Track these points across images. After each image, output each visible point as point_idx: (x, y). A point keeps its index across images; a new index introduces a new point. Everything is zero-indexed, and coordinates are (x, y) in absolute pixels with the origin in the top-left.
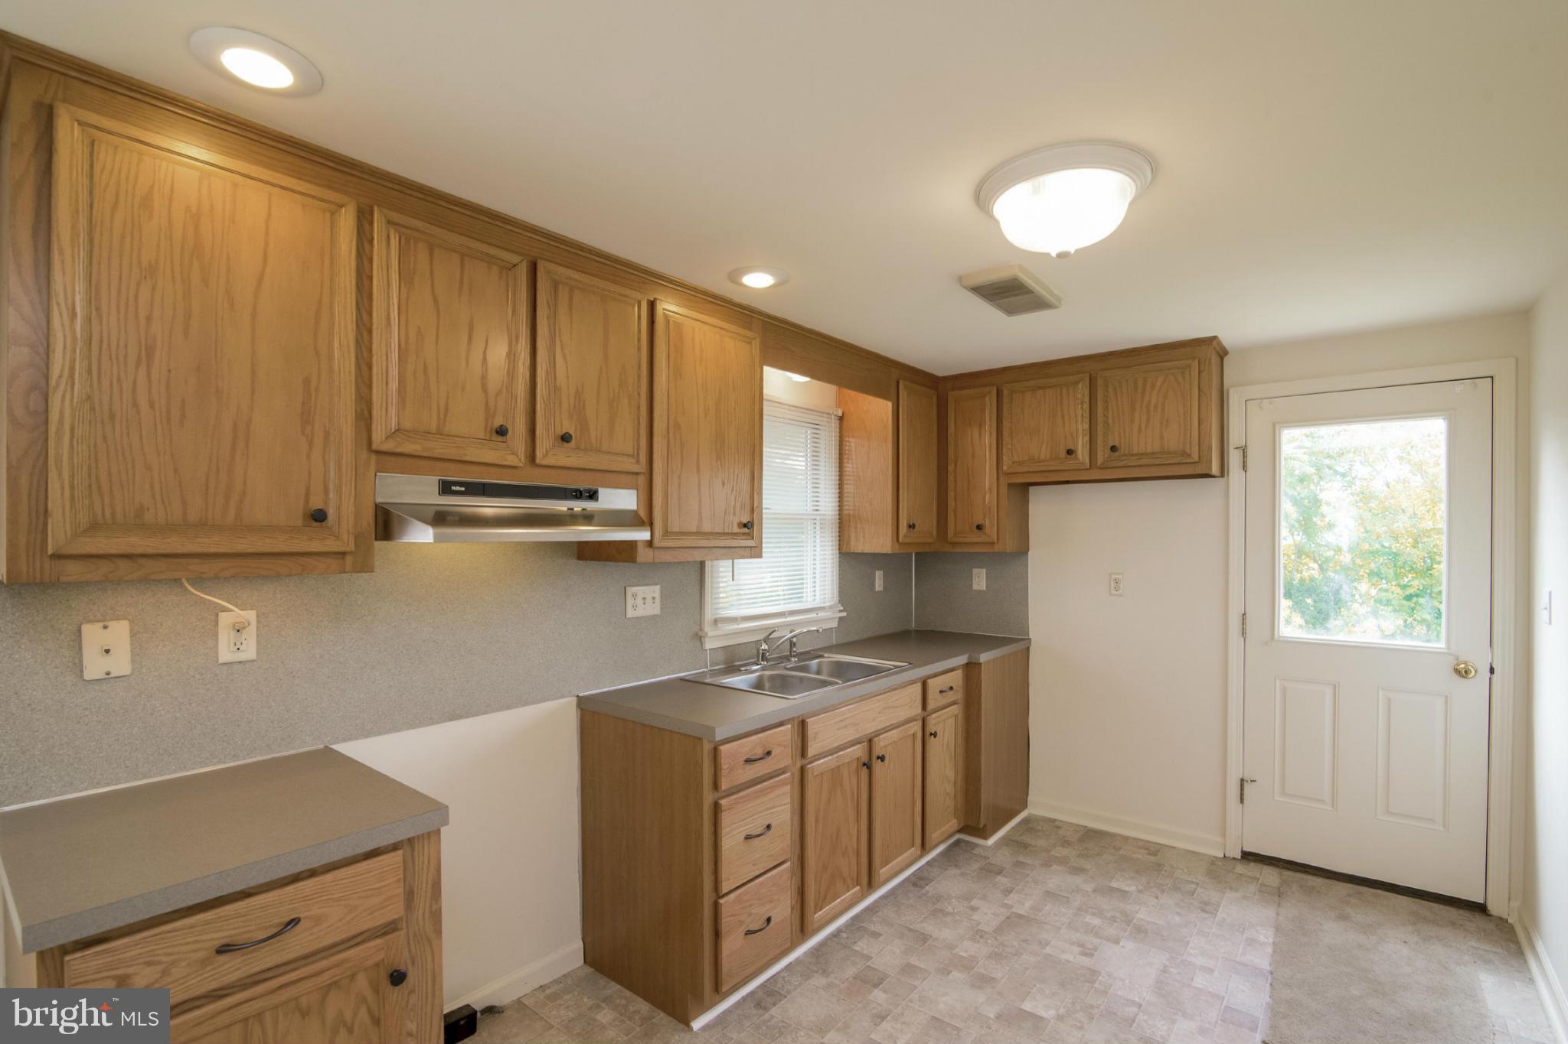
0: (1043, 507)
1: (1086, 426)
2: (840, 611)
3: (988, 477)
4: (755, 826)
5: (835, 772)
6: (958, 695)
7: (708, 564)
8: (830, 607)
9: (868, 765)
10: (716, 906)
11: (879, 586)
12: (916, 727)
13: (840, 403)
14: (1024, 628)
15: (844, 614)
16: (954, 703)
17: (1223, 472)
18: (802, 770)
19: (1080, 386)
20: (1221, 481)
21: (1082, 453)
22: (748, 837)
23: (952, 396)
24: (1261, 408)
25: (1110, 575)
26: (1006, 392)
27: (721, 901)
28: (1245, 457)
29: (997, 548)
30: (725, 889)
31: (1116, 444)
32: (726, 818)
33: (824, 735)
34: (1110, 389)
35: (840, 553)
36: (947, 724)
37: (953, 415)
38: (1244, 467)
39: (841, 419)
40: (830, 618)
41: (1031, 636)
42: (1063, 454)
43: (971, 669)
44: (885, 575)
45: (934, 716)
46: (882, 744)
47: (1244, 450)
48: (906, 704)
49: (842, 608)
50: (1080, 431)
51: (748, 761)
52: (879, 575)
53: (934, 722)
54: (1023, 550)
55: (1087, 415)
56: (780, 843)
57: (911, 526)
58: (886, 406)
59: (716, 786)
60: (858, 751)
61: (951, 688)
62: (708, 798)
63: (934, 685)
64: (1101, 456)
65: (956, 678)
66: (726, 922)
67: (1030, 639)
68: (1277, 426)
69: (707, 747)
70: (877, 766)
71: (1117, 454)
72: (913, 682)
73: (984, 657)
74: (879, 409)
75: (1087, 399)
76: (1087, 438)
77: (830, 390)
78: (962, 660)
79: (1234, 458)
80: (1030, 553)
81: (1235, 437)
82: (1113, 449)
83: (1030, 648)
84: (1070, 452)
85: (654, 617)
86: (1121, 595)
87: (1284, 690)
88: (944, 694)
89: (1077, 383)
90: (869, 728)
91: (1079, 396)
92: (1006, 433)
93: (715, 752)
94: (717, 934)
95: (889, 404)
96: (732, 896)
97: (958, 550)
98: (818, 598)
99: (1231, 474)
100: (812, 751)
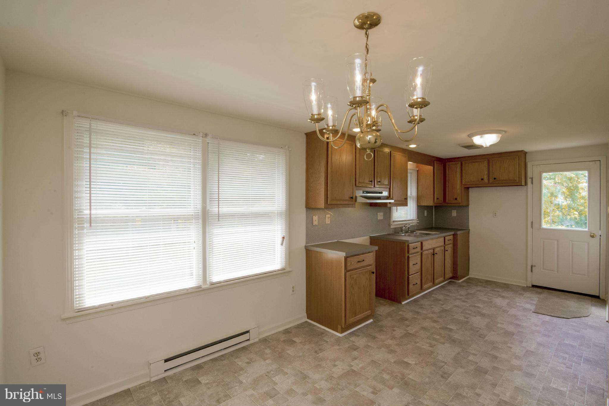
0: (473, 194)
1: (487, 172)
2: (417, 221)
3: (458, 186)
4: (415, 263)
5: (427, 254)
6: (451, 242)
7: (391, 207)
8: (416, 219)
9: (434, 254)
10: (408, 278)
11: (426, 215)
12: (443, 248)
13: (417, 167)
14: (468, 227)
15: (418, 222)
16: (450, 244)
17: (526, 184)
18: (422, 253)
19: (485, 162)
20: (526, 186)
21: (486, 180)
22: (414, 264)
23: (447, 164)
24: (537, 167)
25: (494, 212)
26: (463, 163)
27: (410, 276)
28: (532, 180)
29: (461, 205)
30: (410, 274)
31: (495, 177)
32: (410, 259)
33: (426, 246)
34: (494, 163)
35: (417, 206)
36: (449, 248)
37: (448, 169)
38: (532, 183)
39: (418, 171)
40: (415, 222)
41: (470, 229)
42: (480, 180)
43: (455, 235)
44: (427, 212)
45: (447, 246)
46: (436, 250)
47: (532, 179)
48: (440, 242)
49: (418, 220)
50: (485, 174)
51: (414, 248)
52: (426, 212)
53: (447, 247)
54: (467, 206)
55: (487, 170)
56: (418, 267)
57: (438, 199)
58: (431, 168)
59: (408, 252)
60: (432, 251)
61: (450, 240)
62: (407, 255)
63: (447, 238)
64: (491, 180)
65: (451, 237)
66: (410, 281)
67: (469, 229)
68: (541, 173)
69: (407, 244)
70: (436, 255)
71: (496, 180)
72: (441, 237)
73: (459, 233)
74: (428, 169)
75: (487, 166)
76: (487, 176)
77: (415, 164)
78: (453, 233)
79: (529, 181)
80: (470, 206)
81: (529, 175)
82: (495, 179)
83: (470, 232)
84: (482, 179)
85: (382, 220)
86: (497, 217)
87: (544, 241)
88: (449, 241)
89: (484, 161)
90: (434, 246)
91: (485, 165)
92: (463, 174)
93: (408, 246)
94: (408, 283)
95: (432, 167)
96: (411, 276)
97: (449, 205)
98: (412, 217)
99: (528, 185)
100: (424, 249)
